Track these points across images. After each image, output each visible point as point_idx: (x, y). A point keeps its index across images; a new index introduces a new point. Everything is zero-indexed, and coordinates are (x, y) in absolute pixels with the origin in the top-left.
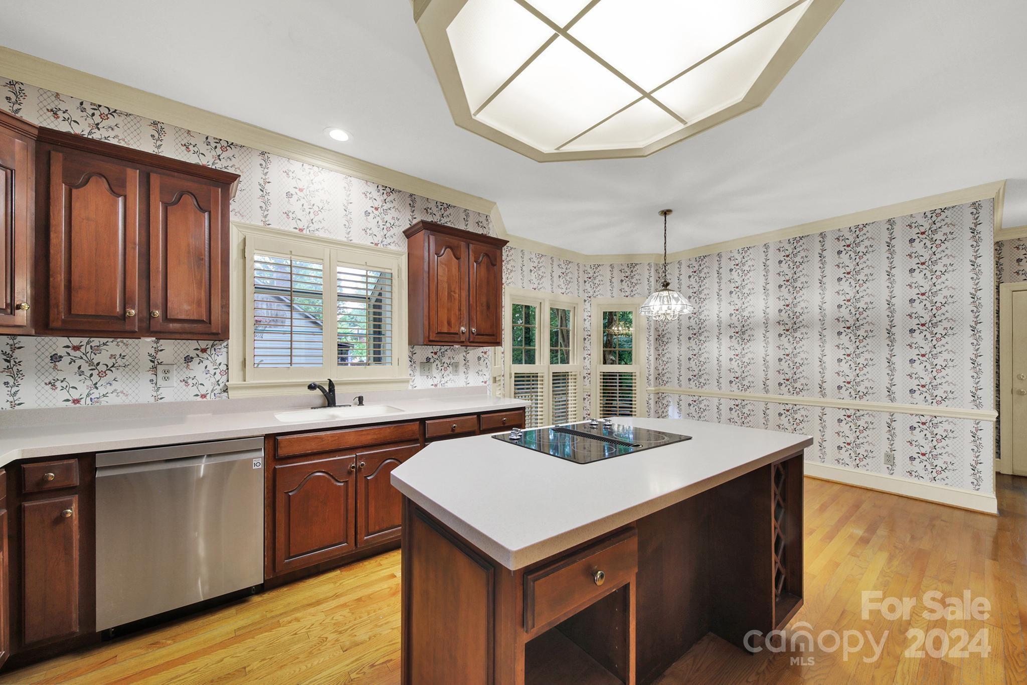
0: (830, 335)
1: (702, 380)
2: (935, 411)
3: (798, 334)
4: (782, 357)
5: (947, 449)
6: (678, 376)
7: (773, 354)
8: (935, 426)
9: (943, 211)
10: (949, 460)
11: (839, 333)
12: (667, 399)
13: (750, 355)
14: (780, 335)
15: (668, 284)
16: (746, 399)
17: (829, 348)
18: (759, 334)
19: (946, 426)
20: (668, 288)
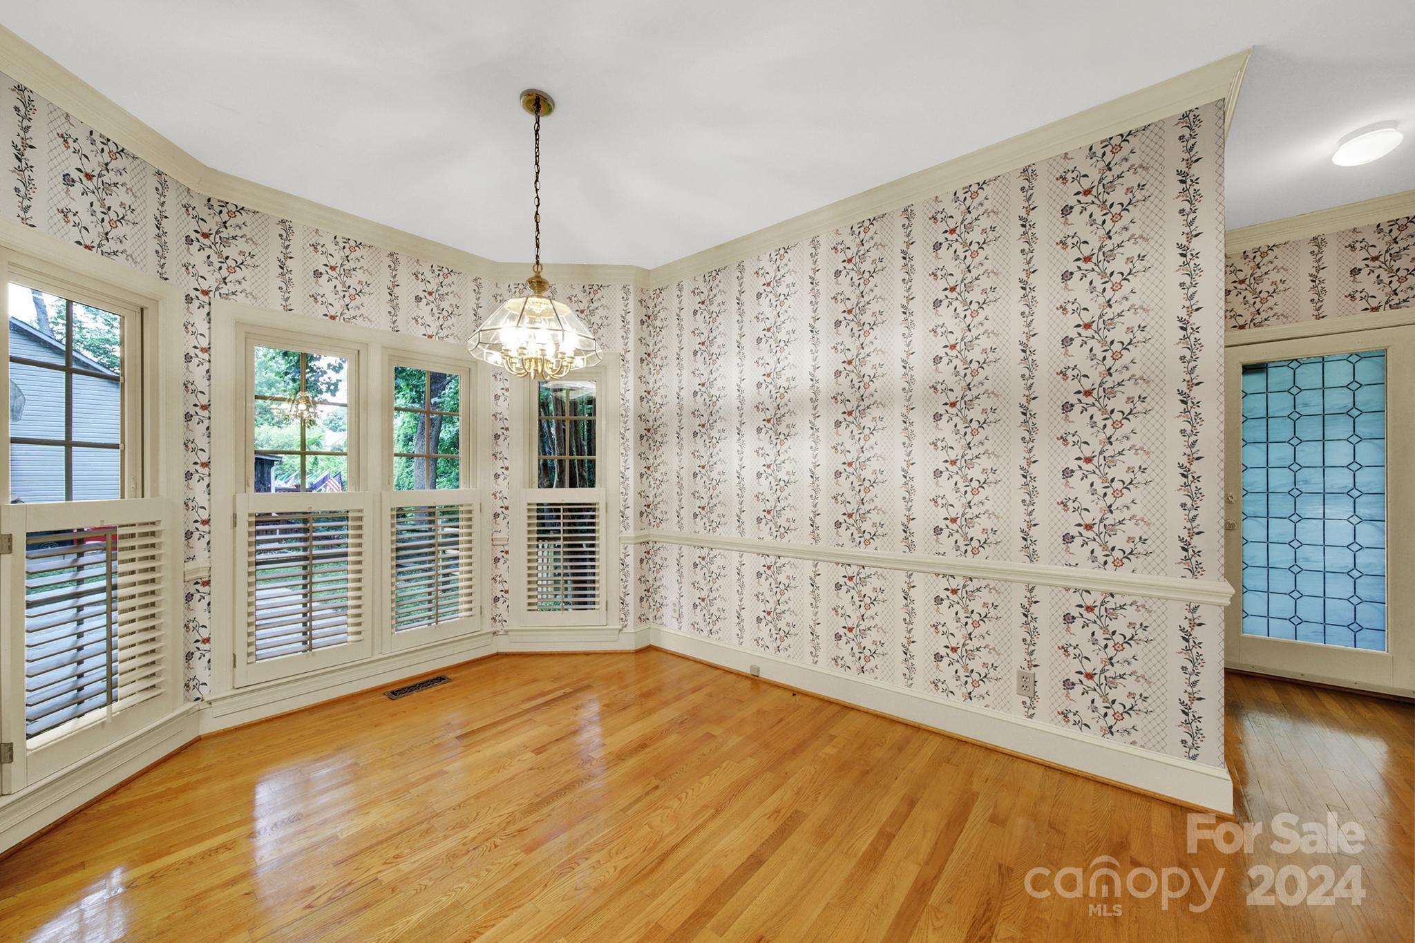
1: (714, 517)
2: (1110, 582)
4: (841, 469)
5: (1135, 666)
6: (678, 508)
7: (828, 461)
8: (1112, 614)
9: (1124, 138)
10: (1138, 689)
11: (937, 417)
12: (662, 553)
13: (788, 466)
14: (838, 424)
16: (783, 554)
17: (920, 449)
18: (803, 422)
19: (1131, 614)
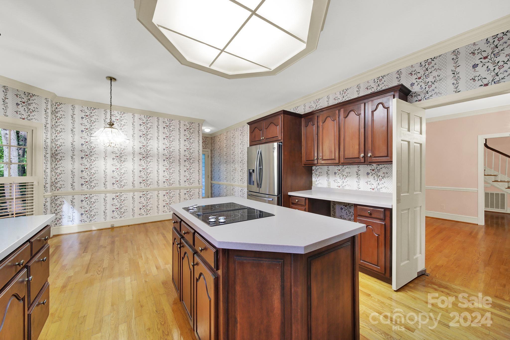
0: (161, 161)
3: (148, 160)
4: (141, 170)
8: (190, 192)
9: (192, 123)
11: (164, 160)
13: (124, 169)
14: (140, 160)
15: (113, 124)
17: (161, 166)
18: (130, 158)
19: (193, 191)
20: (113, 126)
